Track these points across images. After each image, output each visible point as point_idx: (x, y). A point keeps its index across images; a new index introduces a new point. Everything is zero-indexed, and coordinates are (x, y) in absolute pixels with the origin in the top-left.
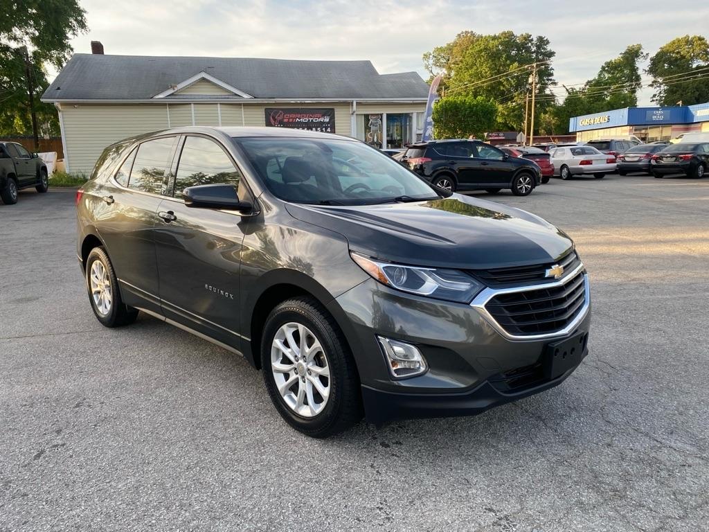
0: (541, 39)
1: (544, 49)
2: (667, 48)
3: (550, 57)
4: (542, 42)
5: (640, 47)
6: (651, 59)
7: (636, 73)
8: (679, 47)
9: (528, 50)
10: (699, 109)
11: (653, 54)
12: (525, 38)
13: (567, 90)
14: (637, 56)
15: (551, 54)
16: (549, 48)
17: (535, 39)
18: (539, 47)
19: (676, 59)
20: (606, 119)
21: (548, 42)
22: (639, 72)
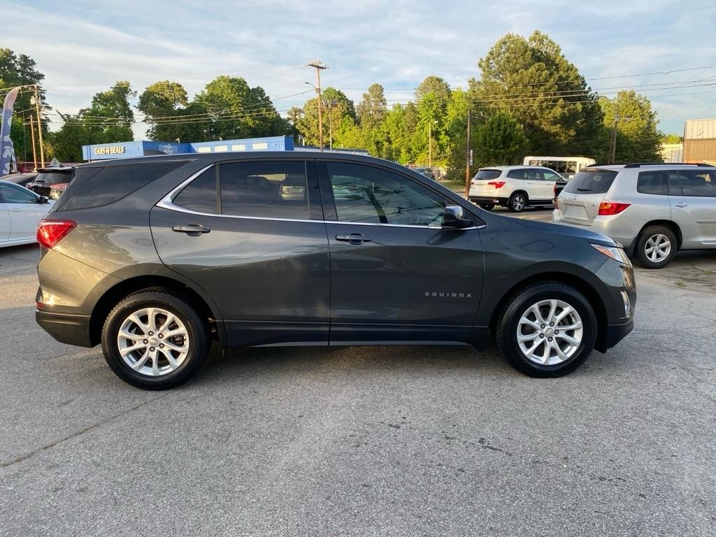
0: (25, 58)
1: (31, 69)
2: (153, 89)
3: (39, 79)
4: (27, 62)
5: (128, 84)
6: (140, 97)
7: (129, 108)
8: (163, 90)
9: (11, 67)
10: (200, 146)
11: (141, 93)
12: (6, 54)
13: (62, 116)
14: (127, 93)
15: (40, 76)
16: (36, 69)
17: (18, 57)
18: (24, 66)
19: (162, 101)
20: (122, 150)
21: (33, 63)
22: (131, 108)
